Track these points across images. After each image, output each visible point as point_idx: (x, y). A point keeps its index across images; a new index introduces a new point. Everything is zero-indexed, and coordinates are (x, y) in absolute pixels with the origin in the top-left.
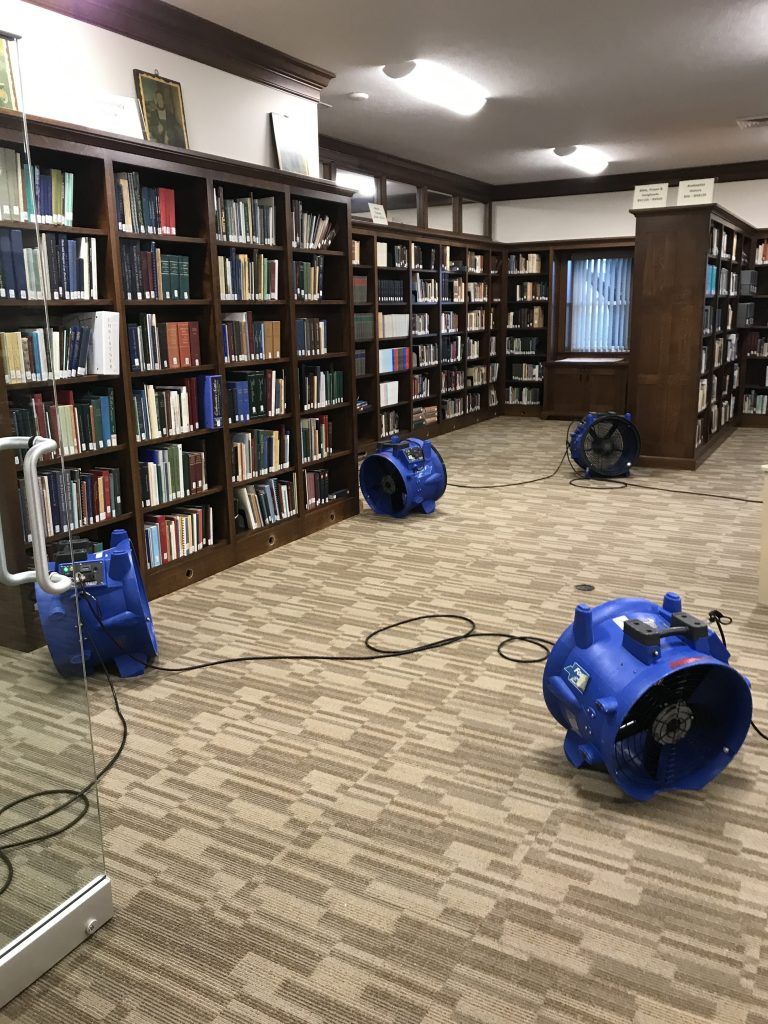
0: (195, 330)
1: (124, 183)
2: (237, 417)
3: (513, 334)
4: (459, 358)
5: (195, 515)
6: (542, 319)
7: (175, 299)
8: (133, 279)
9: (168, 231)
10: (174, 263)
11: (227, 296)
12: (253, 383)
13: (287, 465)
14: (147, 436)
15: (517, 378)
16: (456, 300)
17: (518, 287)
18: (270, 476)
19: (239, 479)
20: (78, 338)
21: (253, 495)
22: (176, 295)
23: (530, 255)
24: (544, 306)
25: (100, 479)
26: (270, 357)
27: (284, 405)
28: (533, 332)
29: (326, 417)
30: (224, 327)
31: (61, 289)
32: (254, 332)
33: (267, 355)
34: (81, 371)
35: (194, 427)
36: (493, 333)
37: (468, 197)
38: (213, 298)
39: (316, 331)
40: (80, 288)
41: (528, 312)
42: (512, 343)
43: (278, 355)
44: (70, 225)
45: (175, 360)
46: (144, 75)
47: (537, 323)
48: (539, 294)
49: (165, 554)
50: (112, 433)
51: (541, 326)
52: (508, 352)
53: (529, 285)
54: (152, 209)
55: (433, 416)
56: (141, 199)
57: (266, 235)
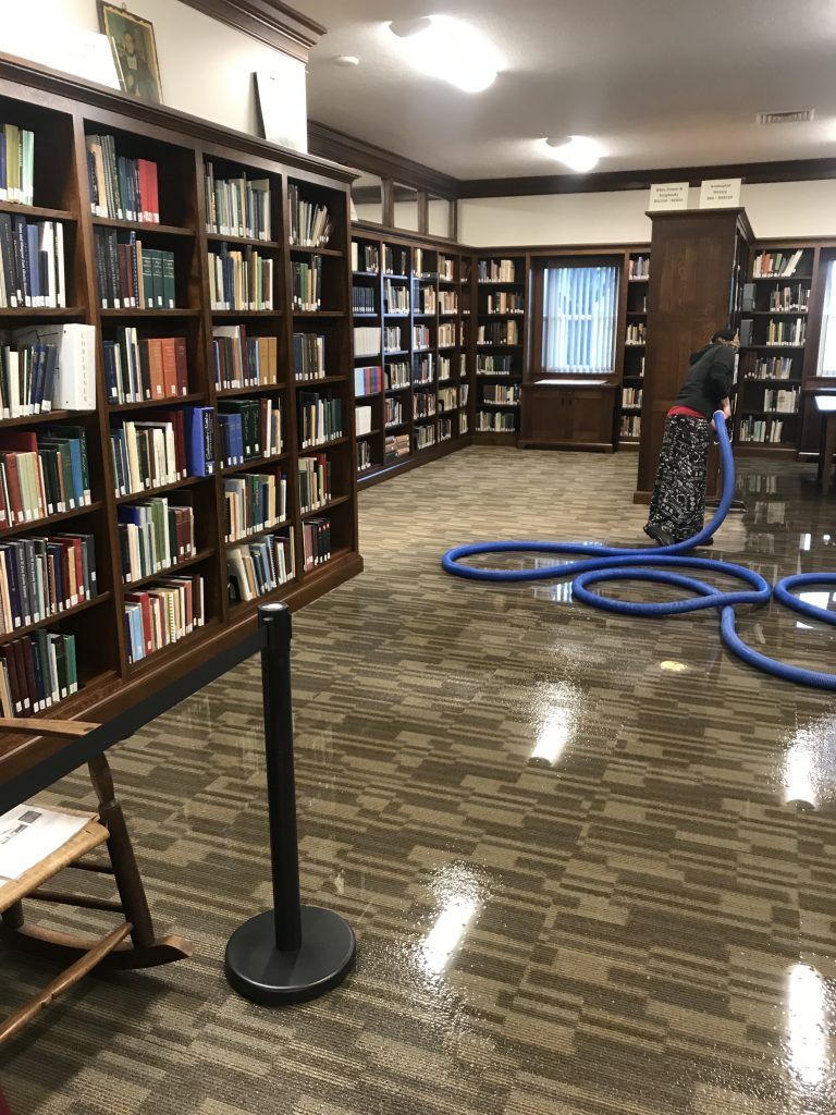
0: (182, 348)
1: (97, 149)
2: (229, 459)
3: (484, 351)
4: (430, 379)
5: (182, 589)
6: (516, 336)
7: (159, 308)
8: (109, 281)
9: (150, 217)
10: (157, 260)
11: (219, 305)
12: (247, 416)
13: (283, 518)
14: (127, 490)
15: (488, 402)
16: (427, 312)
17: (490, 297)
18: (266, 531)
19: (232, 539)
20: (42, 360)
21: (248, 557)
22: (160, 303)
23: (503, 261)
24: (520, 320)
25: (71, 550)
26: (266, 383)
27: (280, 443)
28: (507, 350)
29: (324, 456)
30: (214, 344)
31: (19, 292)
32: (248, 351)
33: (261, 379)
34: (46, 405)
35: (182, 475)
36: (463, 350)
37: (434, 193)
38: (203, 307)
39: (313, 348)
40: (44, 292)
41: (502, 327)
42: (483, 361)
43: (275, 381)
44: (30, 203)
45: (159, 388)
46: (110, 9)
47: (511, 339)
48: (513, 305)
49: (149, 643)
50: (85, 489)
51: (515, 343)
52: (478, 372)
53: (503, 296)
54: (130, 187)
55: (404, 446)
56: (118, 174)
57: (260, 228)
